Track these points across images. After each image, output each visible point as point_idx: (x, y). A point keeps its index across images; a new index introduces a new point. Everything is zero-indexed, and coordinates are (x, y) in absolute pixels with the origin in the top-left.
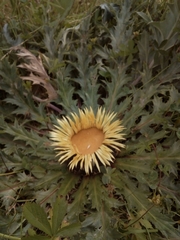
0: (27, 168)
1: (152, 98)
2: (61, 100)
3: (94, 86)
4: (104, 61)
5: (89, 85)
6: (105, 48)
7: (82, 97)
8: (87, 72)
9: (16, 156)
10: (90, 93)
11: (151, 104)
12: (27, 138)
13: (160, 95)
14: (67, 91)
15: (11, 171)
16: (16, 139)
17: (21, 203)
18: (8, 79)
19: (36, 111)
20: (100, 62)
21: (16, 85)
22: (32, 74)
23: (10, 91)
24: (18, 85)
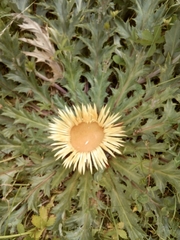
0: (25, 153)
1: (165, 102)
2: (67, 83)
3: (105, 72)
4: (122, 41)
5: (100, 70)
6: (127, 23)
7: (90, 81)
8: (100, 53)
9: (16, 139)
10: (99, 78)
11: (163, 109)
12: (28, 120)
13: (174, 101)
14: (75, 72)
15: (10, 155)
16: (16, 122)
17: (18, 187)
18: (9, 53)
19: (40, 90)
20: (117, 42)
21: (18, 61)
22: (36, 50)
23: (11, 66)
24: (21, 61)
